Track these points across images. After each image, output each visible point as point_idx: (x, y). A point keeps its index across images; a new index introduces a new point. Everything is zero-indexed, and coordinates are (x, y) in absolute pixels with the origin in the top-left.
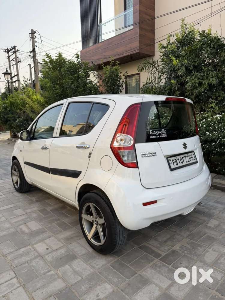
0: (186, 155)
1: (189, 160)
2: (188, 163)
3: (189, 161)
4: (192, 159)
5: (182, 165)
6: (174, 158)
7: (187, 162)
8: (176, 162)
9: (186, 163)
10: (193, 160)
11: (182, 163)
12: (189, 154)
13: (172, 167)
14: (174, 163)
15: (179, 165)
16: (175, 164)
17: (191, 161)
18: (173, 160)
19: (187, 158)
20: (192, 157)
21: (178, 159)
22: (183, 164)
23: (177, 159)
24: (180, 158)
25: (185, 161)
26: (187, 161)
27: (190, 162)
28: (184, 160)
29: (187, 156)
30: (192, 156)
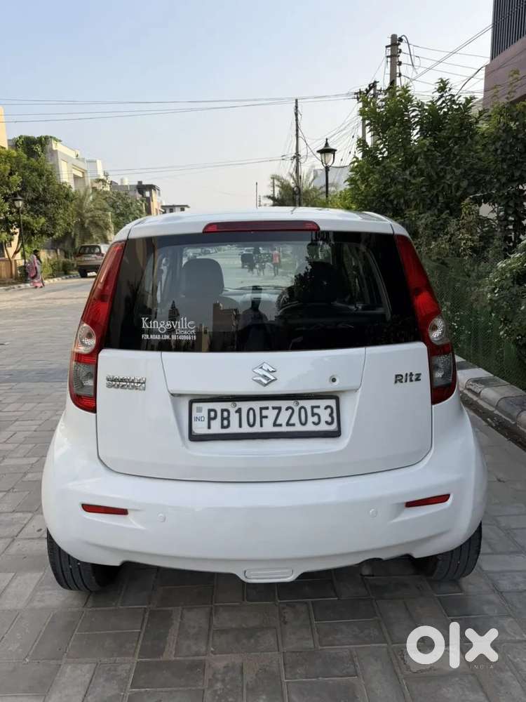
0: (284, 404)
2: (285, 429)
4: (311, 419)
5: (246, 429)
8: (223, 419)
14: (210, 419)
15: (234, 428)
18: (210, 411)
21: (239, 411)
22: (257, 429)
23: (232, 411)
27: (299, 428)
28: (266, 417)
30: (316, 411)
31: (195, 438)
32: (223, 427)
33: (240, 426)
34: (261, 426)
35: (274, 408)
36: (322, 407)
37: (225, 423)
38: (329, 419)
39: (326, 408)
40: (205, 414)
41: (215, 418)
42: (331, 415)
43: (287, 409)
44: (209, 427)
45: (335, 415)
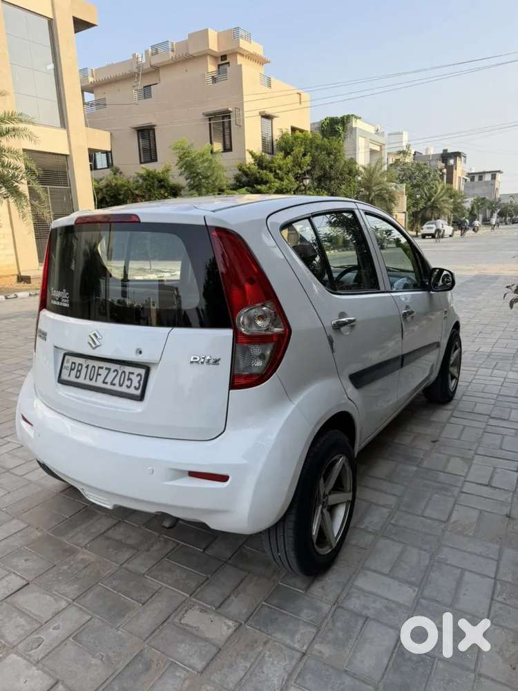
0: (113, 367)
1: (116, 381)
2: (109, 387)
3: (112, 384)
5: (87, 382)
6: (78, 360)
7: (104, 382)
8: (78, 371)
9: (99, 384)
10: (128, 387)
11: (91, 380)
12: (128, 369)
13: (65, 376)
14: (72, 369)
15: (81, 380)
16: (74, 373)
17: (121, 385)
18: (73, 363)
19: (112, 375)
20: (129, 379)
21: (87, 367)
22: (93, 383)
23: (84, 365)
24: (94, 367)
25: (101, 379)
26: (109, 380)
27: (117, 388)
28: (100, 375)
29: (116, 370)
30: (131, 376)
31: (61, 381)
32: (77, 377)
33: (85, 378)
34: (96, 381)
35: (106, 369)
36: (136, 374)
37: (78, 373)
38: (137, 385)
39: (138, 375)
40: (69, 365)
41: (73, 369)
42: (139, 382)
43: (114, 371)
44: (69, 375)
45: (142, 382)
